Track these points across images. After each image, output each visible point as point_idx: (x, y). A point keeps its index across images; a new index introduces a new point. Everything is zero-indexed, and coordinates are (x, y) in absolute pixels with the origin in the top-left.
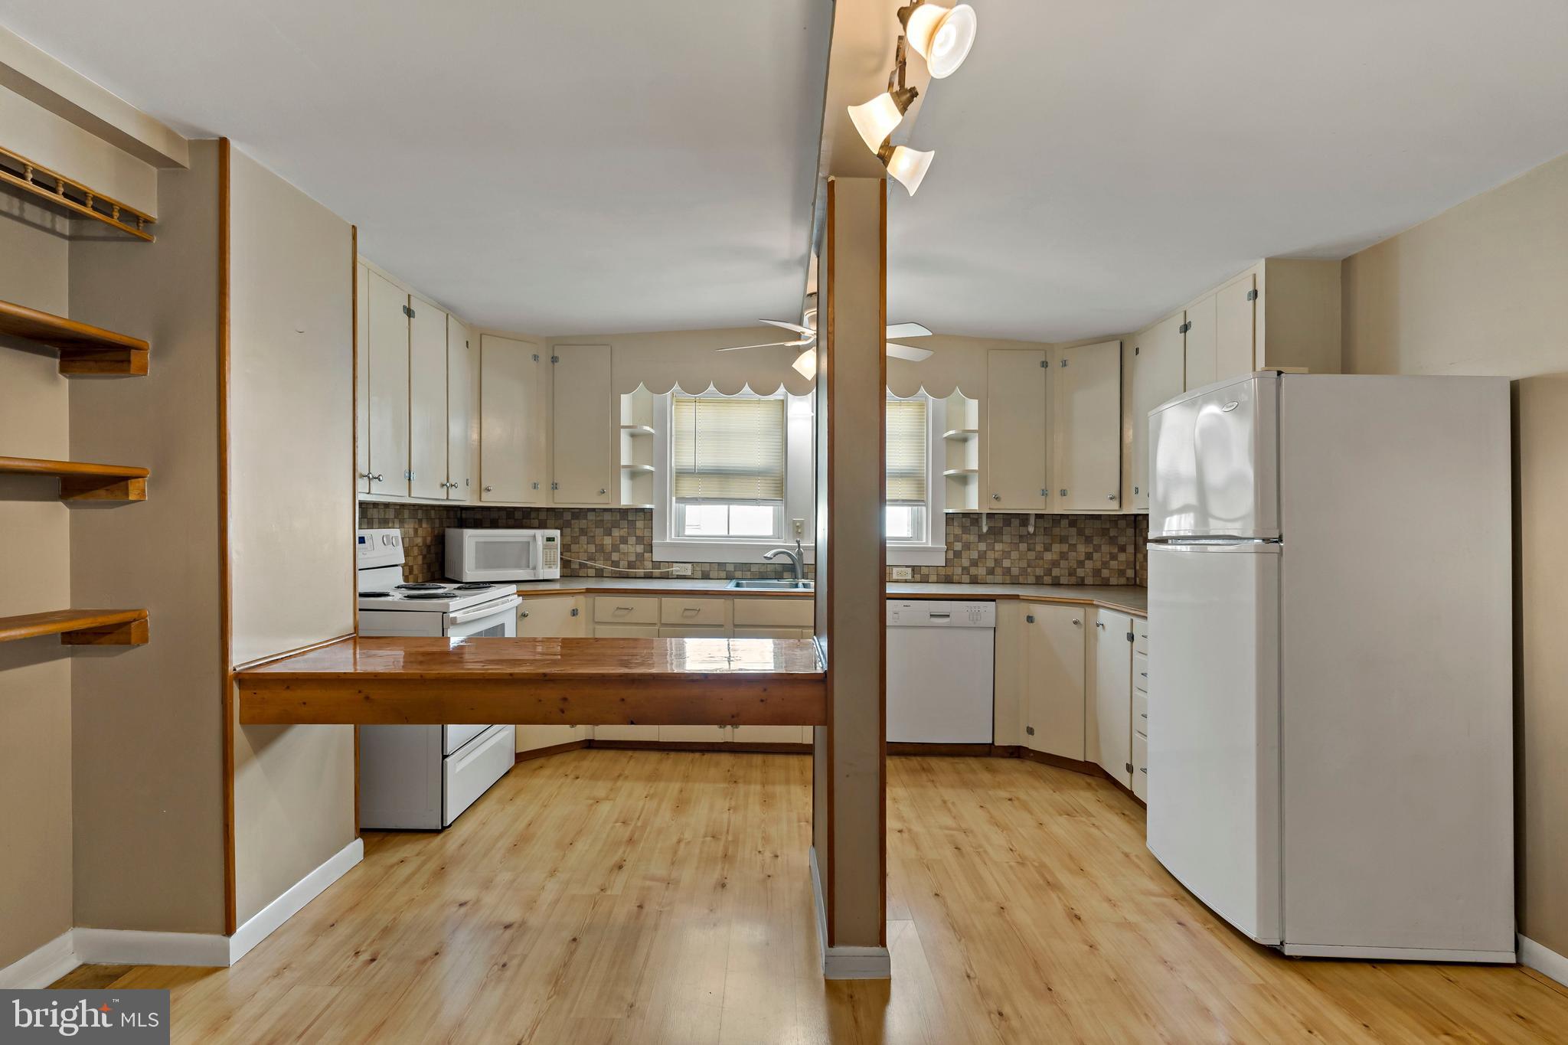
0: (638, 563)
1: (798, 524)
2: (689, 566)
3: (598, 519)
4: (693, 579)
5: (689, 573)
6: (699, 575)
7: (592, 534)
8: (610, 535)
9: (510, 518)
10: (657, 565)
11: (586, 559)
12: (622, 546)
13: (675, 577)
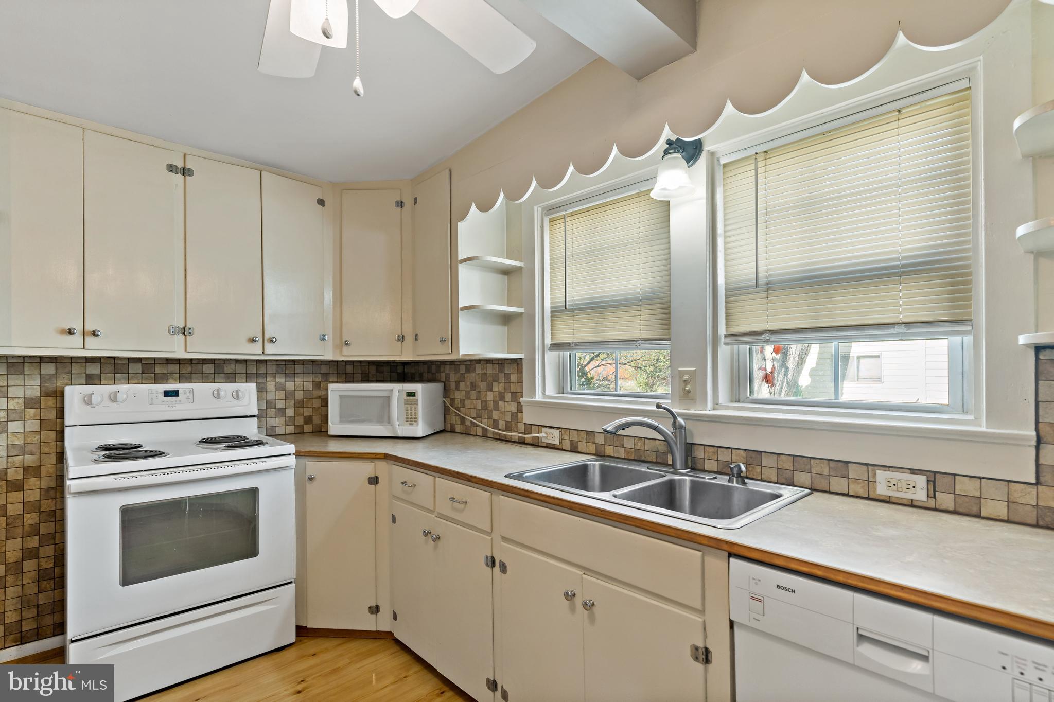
0: (513, 425)
1: (685, 378)
2: (557, 432)
3: (483, 372)
4: (562, 450)
5: (556, 442)
6: (567, 445)
7: (479, 389)
8: (491, 390)
9: (429, 373)
10: (529, 428)
11: (475, 416)
12: (500, 403)
13: (545, 445)
